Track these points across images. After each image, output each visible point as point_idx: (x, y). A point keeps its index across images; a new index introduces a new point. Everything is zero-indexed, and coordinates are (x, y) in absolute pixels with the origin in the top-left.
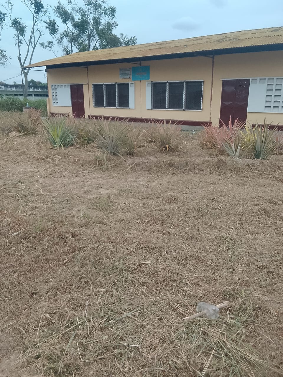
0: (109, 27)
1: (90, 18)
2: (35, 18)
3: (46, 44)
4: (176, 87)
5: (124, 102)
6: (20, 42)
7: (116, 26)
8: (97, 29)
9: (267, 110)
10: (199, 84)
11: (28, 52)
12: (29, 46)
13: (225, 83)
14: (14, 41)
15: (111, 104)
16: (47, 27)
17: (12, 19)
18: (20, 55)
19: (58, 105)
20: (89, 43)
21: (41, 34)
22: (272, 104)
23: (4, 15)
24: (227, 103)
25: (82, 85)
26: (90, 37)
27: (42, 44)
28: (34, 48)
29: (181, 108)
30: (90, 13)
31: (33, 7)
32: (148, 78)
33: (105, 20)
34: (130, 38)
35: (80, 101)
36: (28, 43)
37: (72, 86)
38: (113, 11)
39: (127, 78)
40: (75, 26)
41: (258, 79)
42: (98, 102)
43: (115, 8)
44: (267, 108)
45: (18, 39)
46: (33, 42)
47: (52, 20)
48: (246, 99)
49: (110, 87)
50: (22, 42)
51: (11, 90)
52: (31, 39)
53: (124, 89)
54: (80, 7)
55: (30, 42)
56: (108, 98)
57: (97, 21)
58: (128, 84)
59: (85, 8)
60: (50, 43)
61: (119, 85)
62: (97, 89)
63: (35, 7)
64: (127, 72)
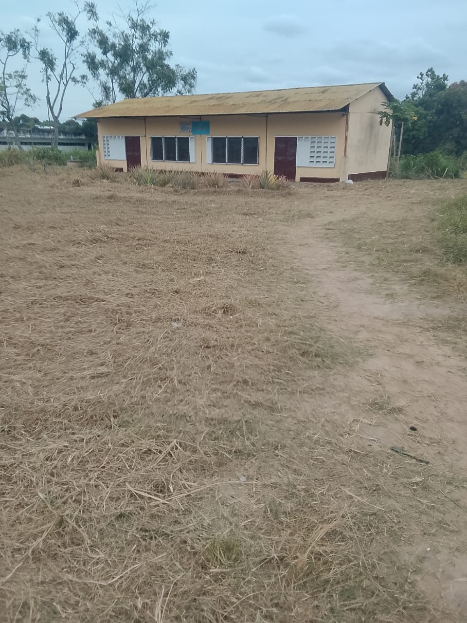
0: (161, 56)
1: (136, 43)
2: (67, 48)
3: (79, 79)
4: (234, 143)
5: (184, 156)
6: (48, 78)
7: (171, 56)
8: (145, 58)
9: (312, 165)
10: (255, 140)
11: (59, 90)
12: (60, 83)
13: (278, 140)
14: (41, 76)
15: (171, 157)
16: (84, 61)
17: (40, 49)
18: (49, 93)
19: (109, 158)
20: (134, 76)
21: (74, 68)
22: (315, 160)
23: (28, 44)
24: (279, 158)
25: (139, 137)
26: (135, 69)
27: (74, 80)
28: (66, 86)
29: (240, 162)
30: (136, 38)
31: (65, 33)
32: (208, 133)
33: (154, 46)
34: (187, 71)
35: (136, 154)
36: (59, 80)
37: (126, 138)
38: (165, 36)
39: (187, 132)
40: (115, 55)
41: (304, 137)
42: (157, 156)
43: (168, 32)
44: (311, 163)
45: (47, 75)
46: (64, 78)
47: (91, 51)
48: (294, 155)
49: (170, 141)
50: (51, 77)
51: (24, 137)
52: (62, 73)
53: (184, 142)
54: (123, 31)
55: (61, 77)
56: (167, 152)
57: (143, 48)
58: (188, 138)
59: (129, 32)
60: (83, 77)
61: (179, 138)
62: (156, 142)
63: (68, 34)
64: (187, 126)
